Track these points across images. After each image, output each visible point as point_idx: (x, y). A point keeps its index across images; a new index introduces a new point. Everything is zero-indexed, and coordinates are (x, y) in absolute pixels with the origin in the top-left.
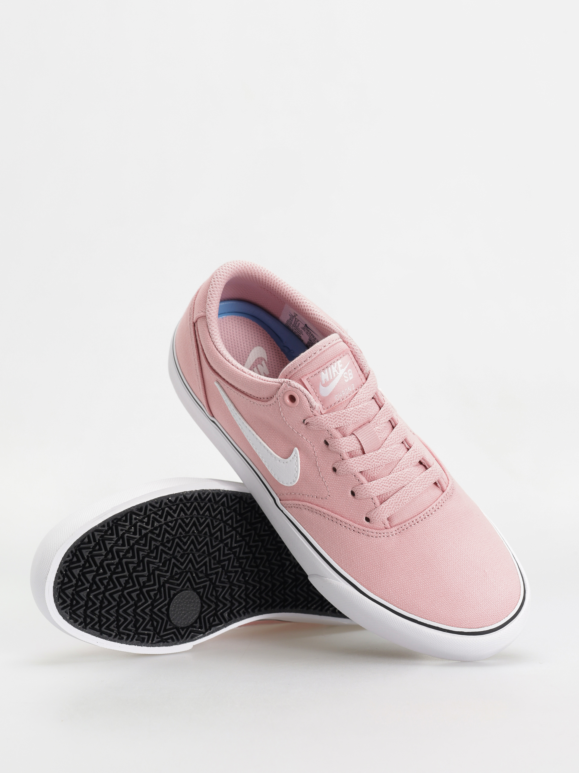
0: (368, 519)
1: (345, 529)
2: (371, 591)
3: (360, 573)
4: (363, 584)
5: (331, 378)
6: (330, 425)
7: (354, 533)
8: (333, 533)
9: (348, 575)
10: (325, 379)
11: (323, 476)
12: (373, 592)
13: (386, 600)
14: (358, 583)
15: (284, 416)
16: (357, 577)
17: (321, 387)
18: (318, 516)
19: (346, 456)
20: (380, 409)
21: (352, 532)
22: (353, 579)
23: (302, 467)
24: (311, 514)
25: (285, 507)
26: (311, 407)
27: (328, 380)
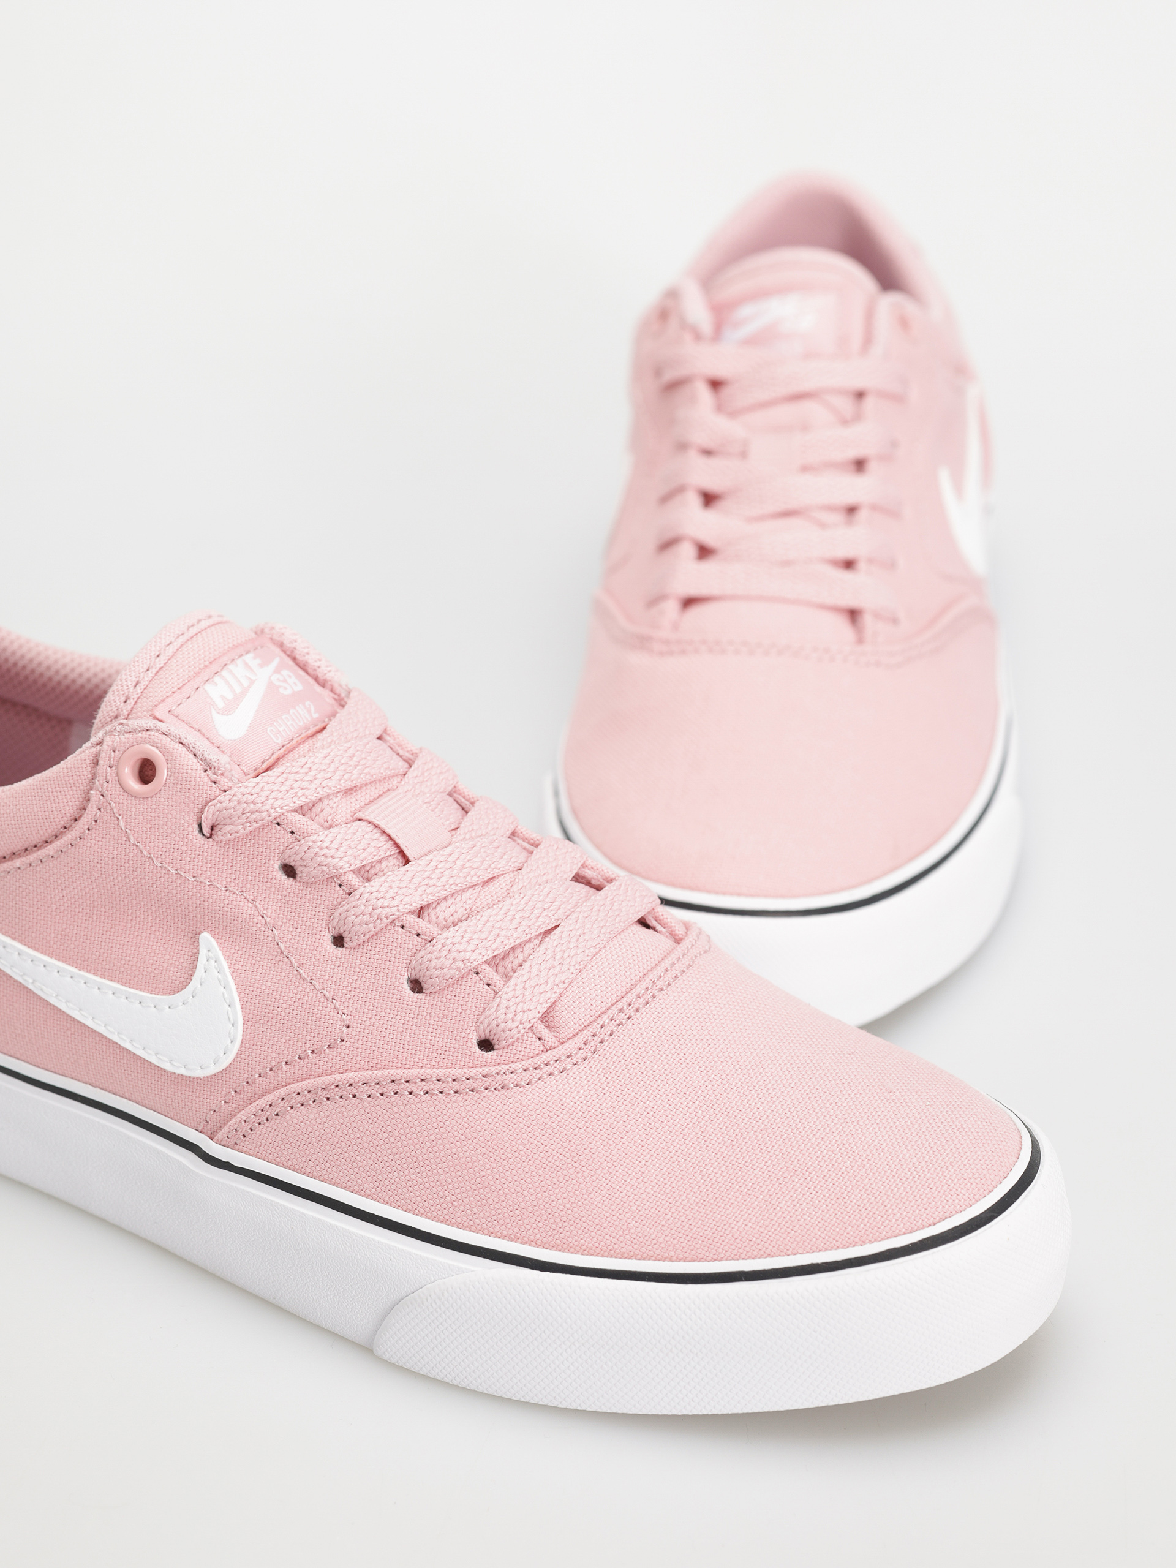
0: (486, 1045)
1: (429, 1098)
2: (572, 1250)
3: (518, 1212)
4: (539, 1242)
5: (238, 690)
6: (279, 802)
7: (460, 1099)
8: (396, 1133)
9: (487, 1237)
10: (223, 697)
11: (310, 974)
12: (578, 1248)
13: (626, 1255)
14: (527, 1247)
15: (140, 839)
16: (516, 1230)
17: (219, 720)
18: (336, 1106)
19: (354, 880)
20: (411, 767)
21: (454, 1099)
22: (505, 1241)
23: (241, 983)
24: (315, 1110)
25: (235, 1146)
26: (208, 767)
27: (230, 696)
